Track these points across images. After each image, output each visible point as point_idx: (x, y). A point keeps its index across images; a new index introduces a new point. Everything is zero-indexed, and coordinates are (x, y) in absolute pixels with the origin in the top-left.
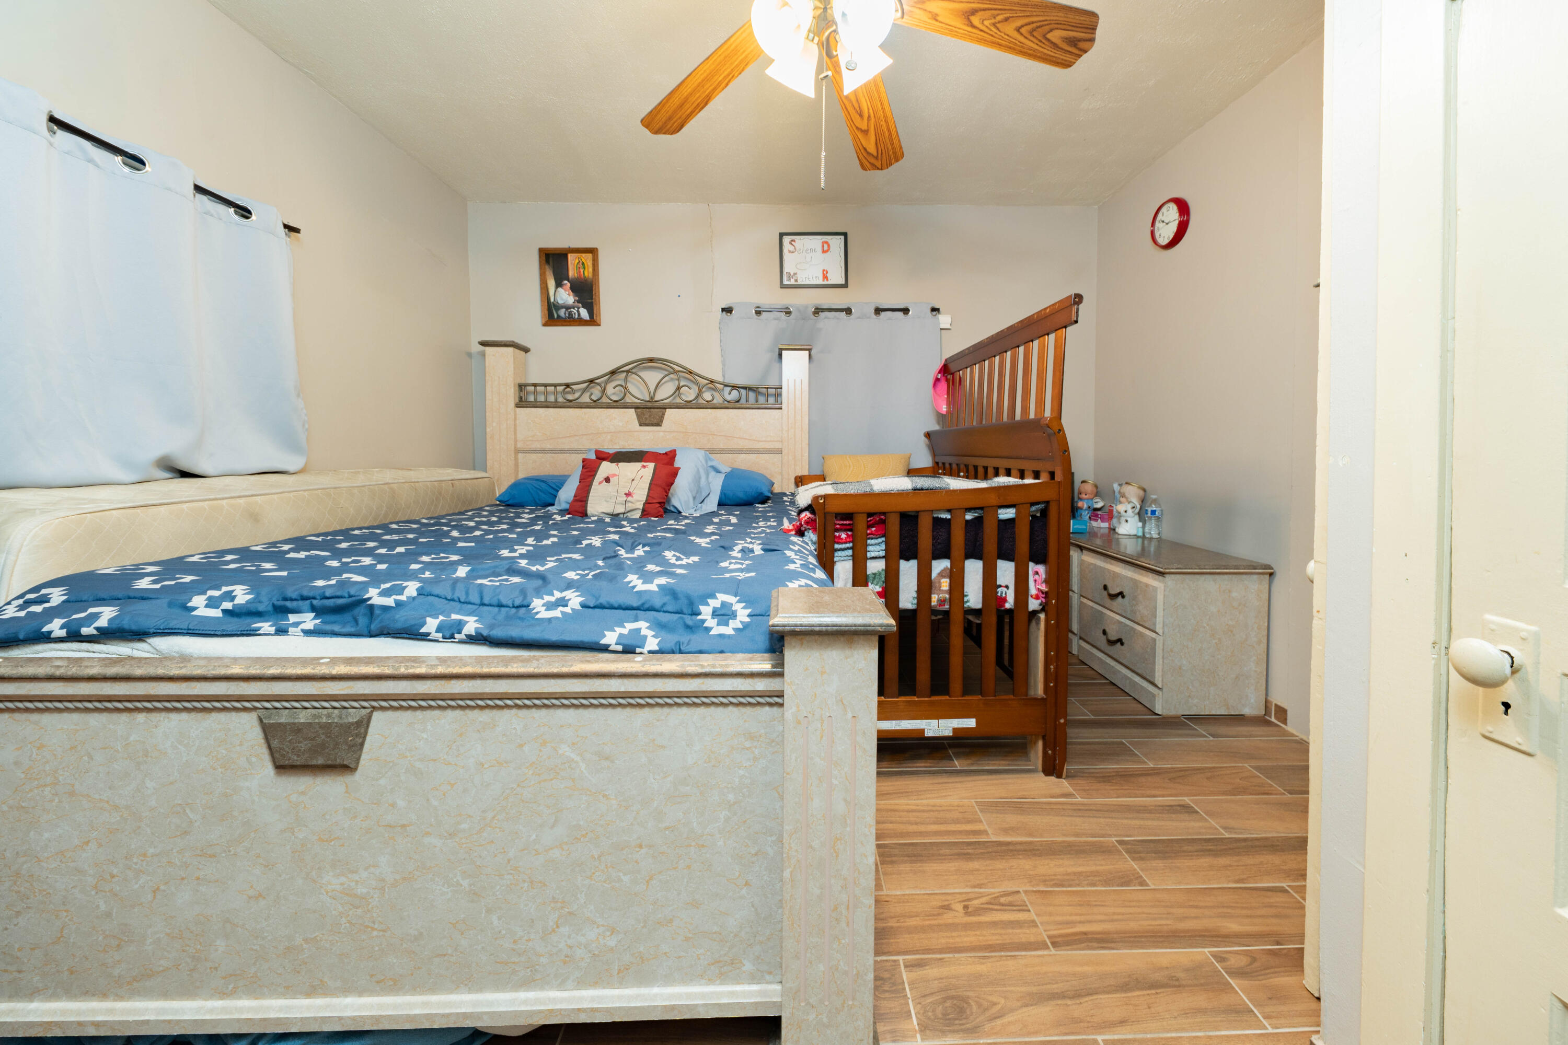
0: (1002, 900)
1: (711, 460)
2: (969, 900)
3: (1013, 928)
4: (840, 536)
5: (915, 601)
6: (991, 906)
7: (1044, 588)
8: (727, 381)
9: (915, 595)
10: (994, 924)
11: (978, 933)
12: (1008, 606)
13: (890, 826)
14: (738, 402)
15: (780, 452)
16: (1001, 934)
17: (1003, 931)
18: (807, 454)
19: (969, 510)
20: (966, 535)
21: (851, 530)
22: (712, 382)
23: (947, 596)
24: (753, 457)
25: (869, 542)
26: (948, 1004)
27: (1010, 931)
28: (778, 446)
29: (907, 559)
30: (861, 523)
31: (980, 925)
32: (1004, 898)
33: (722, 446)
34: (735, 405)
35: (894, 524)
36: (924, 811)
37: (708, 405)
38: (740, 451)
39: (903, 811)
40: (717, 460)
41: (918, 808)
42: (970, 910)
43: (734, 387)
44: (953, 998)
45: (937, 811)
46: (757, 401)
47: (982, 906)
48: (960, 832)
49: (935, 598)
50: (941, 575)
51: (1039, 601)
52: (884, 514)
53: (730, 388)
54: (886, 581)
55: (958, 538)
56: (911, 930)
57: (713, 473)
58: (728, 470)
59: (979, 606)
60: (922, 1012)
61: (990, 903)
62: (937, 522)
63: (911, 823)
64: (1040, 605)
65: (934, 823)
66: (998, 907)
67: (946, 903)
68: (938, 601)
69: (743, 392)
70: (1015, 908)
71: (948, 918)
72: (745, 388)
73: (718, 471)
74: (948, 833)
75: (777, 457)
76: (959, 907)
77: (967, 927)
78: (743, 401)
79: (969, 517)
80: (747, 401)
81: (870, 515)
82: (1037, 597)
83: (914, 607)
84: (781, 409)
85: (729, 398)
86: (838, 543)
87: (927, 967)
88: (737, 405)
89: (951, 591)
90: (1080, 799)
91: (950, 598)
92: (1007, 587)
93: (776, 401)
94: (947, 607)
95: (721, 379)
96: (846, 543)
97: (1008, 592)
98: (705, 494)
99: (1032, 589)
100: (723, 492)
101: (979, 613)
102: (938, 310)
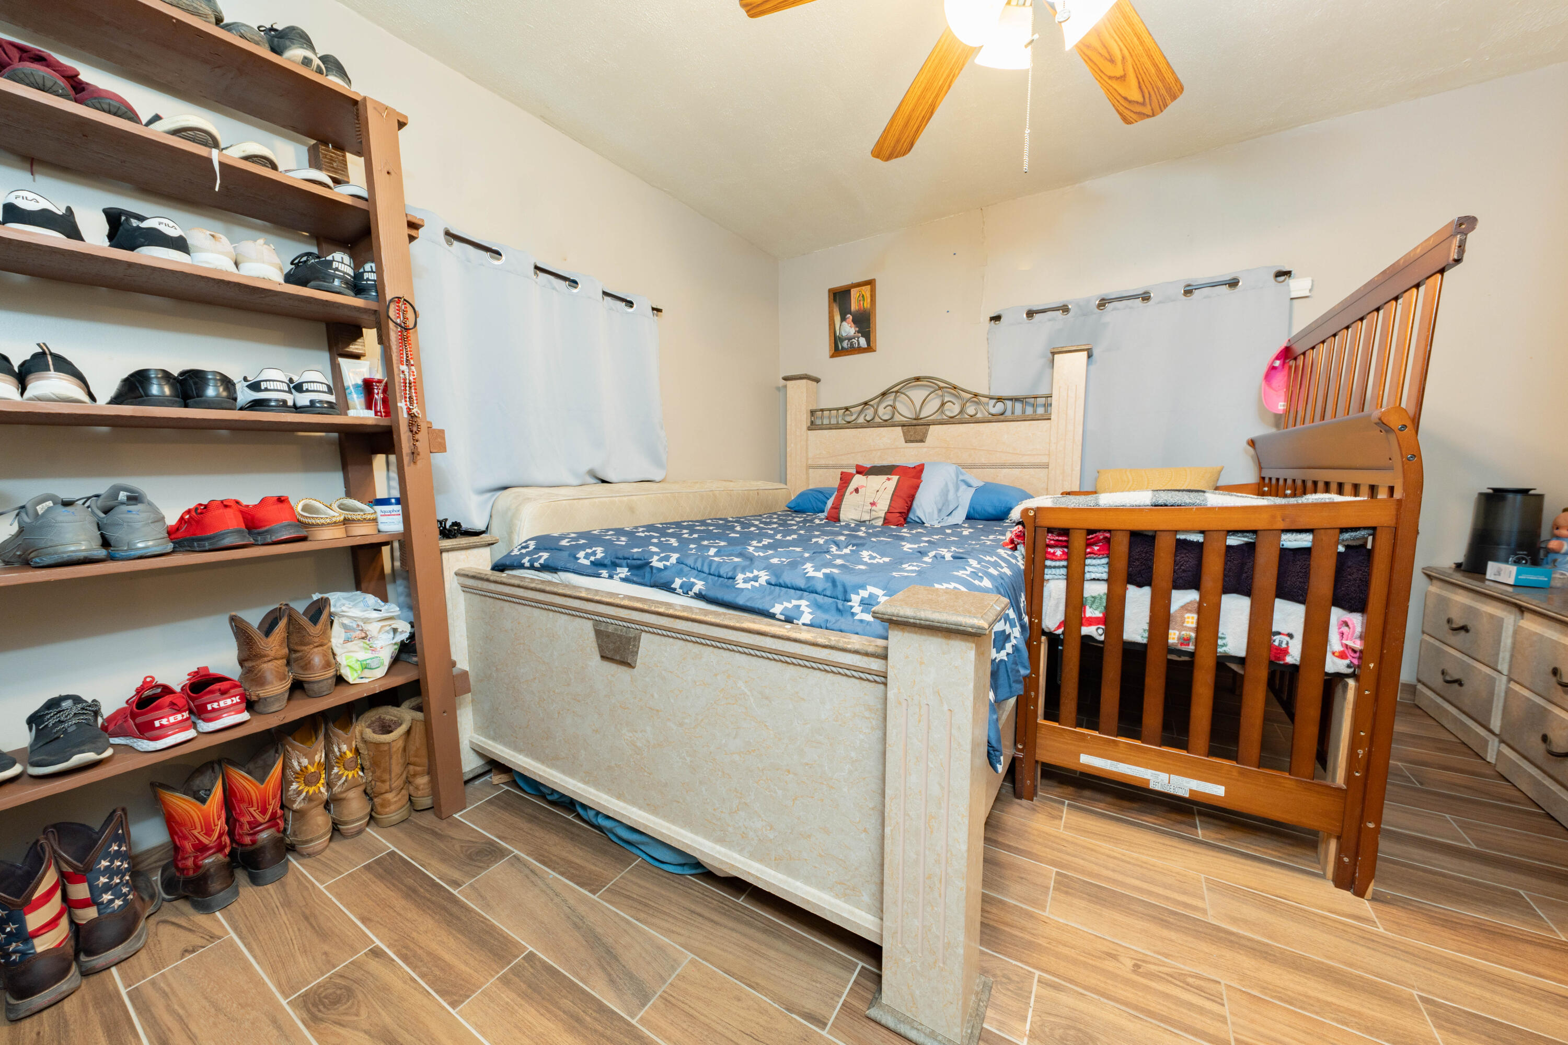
0: (1190, 980)
1: (962, 474)
2: (1144, 961)
3: (1189, 1010)
4: (1054, 553)
5: (1146, 635)
6: (1170, 979)
7: (1358, 645)
8: (992, 394)
9: (1146, 627)
10: (1167, 996)
11: (1140, 994)
12: (1289, 660)
13: (1081, 862)
14: (1002, 414)
15: (1046, 466)
16: (1169, 1008)
17: (1173, 1007)
18: (1078, 468)
19: (1235, 532)
20: (1226, 564)
21: (1067, 547)
22: (976, 395)
23: (1193, 635)
24: (1016, 472)
25: (1088, 561)
26: (1072, 1032)
27: (1185, 1011)
28: (1044, 459)
29: (1140, 585)
30: (1078, 541)
31: (1146, 988)
32: (1194, 980)
33: (983, 461)
34: (999, 418)
35: (1121, 545)
36: (1129, 863)
37: (973, 419)
38: (1003, 466)
39: (1103, 854)
40: (969, 476)
41: (1123, 857)
42: (1140, 970)
43: (999, 399)
44: (1079, 1030)
45: (1146, 868)
46: (1024, 412)
47: (1160, 974)
48: (1167, 898)
49: (1174, 637)
50: (1185, 608)
51: (1347, 662)
52: (1109, 531)
53: (995, 401)
54: (1106, 608)
55: (1214, 566)
56: (1058, 955)
57: (963, 487)
58: (981, 484)
59: (1242, 654)
60: (1039, 1023)
61: (1171, 976)
62: (1182, 545)
63: (1107, 868)
64: (1349, 666)
65: (1137, 879)
66: (1181, 984)
67: (1115, 952)
68: (1179, 638)
69: (1009, 403)
70: (1203, 994)
71: (1110, 965)
72: (1011, 399)
73: (970, 486)
74: (1150, 893)
75: (1042, 473)
76: (1129, 963)
77: (1127, 982)
78: (1008, 413)
79: (1233, 541)
80: (1013, 413)
81: (1090, 532)
82: (1342, 656)
83: (1145, 641)
84: (1050, 419)
85: (993, 411)
86: (1052, 560)
87: (1063, 993)
88: (1002, 417)
89: (1198, 629)
90: (1381, 930)
91: (1196, 638)
92: (1291, 636)
93: (1046, 411)
94: (1191, 648)
95: (986, 393)
96: (1060, 560)
97: (1291, 642)
98: (952, 507)
99: (1335, 643)
100: (972, 506)
101: (1241, 661)
102: (1288, 273)
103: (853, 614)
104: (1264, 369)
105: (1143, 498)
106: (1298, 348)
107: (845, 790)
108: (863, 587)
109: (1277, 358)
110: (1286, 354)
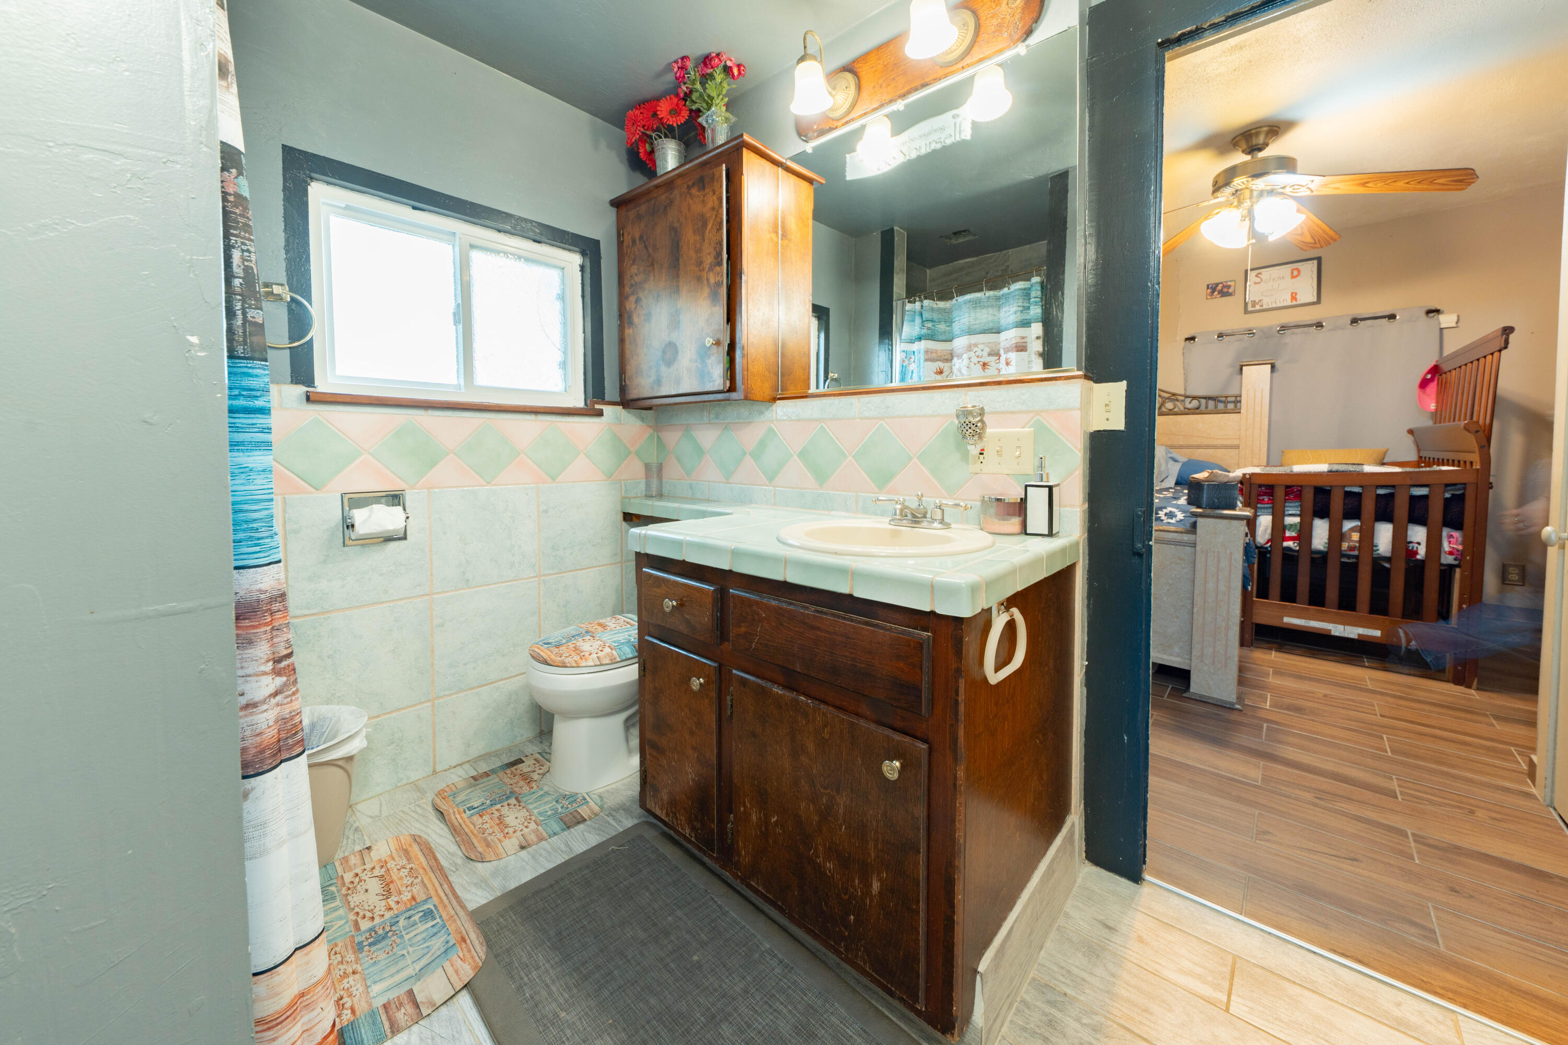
1: (1170, 452)
4: (1263, 500)
5: (1327, 545)
7: (1460, 548)
8: (1188, 393)
9: (1327, 541)
12: (1418, 557)
14: (1198, 408)
15: (1237, 447)
18: (1265, 449)
19: (1383, 487)
20: (1376, 505)
21: (1272, 496)
22: (1174, 395)
23: (1357, 545)
24: (1210, 451)
25: (1287, 504)
28: (1236, 442)
29: (1322, 517)
30: (1280, 493)
33: (1181, 443)
34: (1196, 411)
35: (1309, 496)
37: (1170, 412)
38: (1199, 447)
40: (1175, 454)
42: (1328, 697)
43: (1194, 398)
46: (1216, 407)
48: (1344, 681)
49: (1345, 546)
50: (1353, 530)
51: (1454, 557)
52: (1301, 486)
53: (1190, 399)
54: (1300, 531)
55: (1369, 506)
56: (1280, 690)
57: (1171, 462)
58: (1186, 460)
59: (1389, 555)
62: (1349, 494)
64: (1455, 559)
66: (1351, 701)
67: (1313, 692)
68: (1348, 547)
69: (1203, 401)
70: (1363, 704)
71: (1310, 695)
72: (1205, 398)
73: (1175, 461)
74: (1333, 679)
75: (1232, 452)
78: (1203, 407)
80: (1206, 407)
81: (1287, 487)
82: (1451, 553)
83: (1326, 550)
84: (1240, 413)
85: (1189, 406)
86: (1262, 503)
87: (1285, 699)
88: (1197, 411)
89: (1360, 541)
90: (1478, 698)
91: (1359, 546)
92: (1419, 544)
93: (1236, 406)
94: (1356, 553)
95: (1182, 392)
96: (1268, 503)
97: (1420, 547)
98: (1164, 476)
99: (1446, 547)
100: (1180, 476)
101: (1388, 559)
102: (1437, 311)
103: (1162, 520)
104: (1418, 380)
105: (1323, 467)
106: (1445, 367)
107: (1165, 599)
108: (1165, 508)
109: (1429, 372)
110: (1435, 370)
